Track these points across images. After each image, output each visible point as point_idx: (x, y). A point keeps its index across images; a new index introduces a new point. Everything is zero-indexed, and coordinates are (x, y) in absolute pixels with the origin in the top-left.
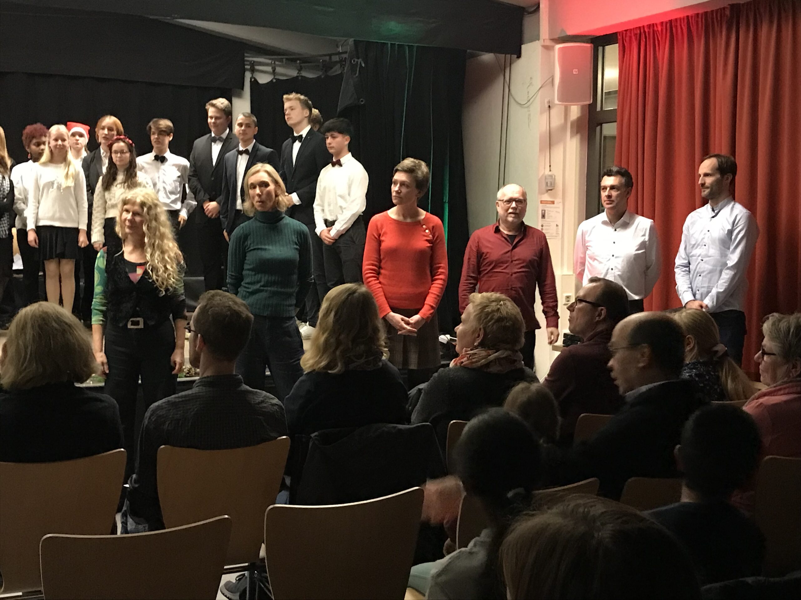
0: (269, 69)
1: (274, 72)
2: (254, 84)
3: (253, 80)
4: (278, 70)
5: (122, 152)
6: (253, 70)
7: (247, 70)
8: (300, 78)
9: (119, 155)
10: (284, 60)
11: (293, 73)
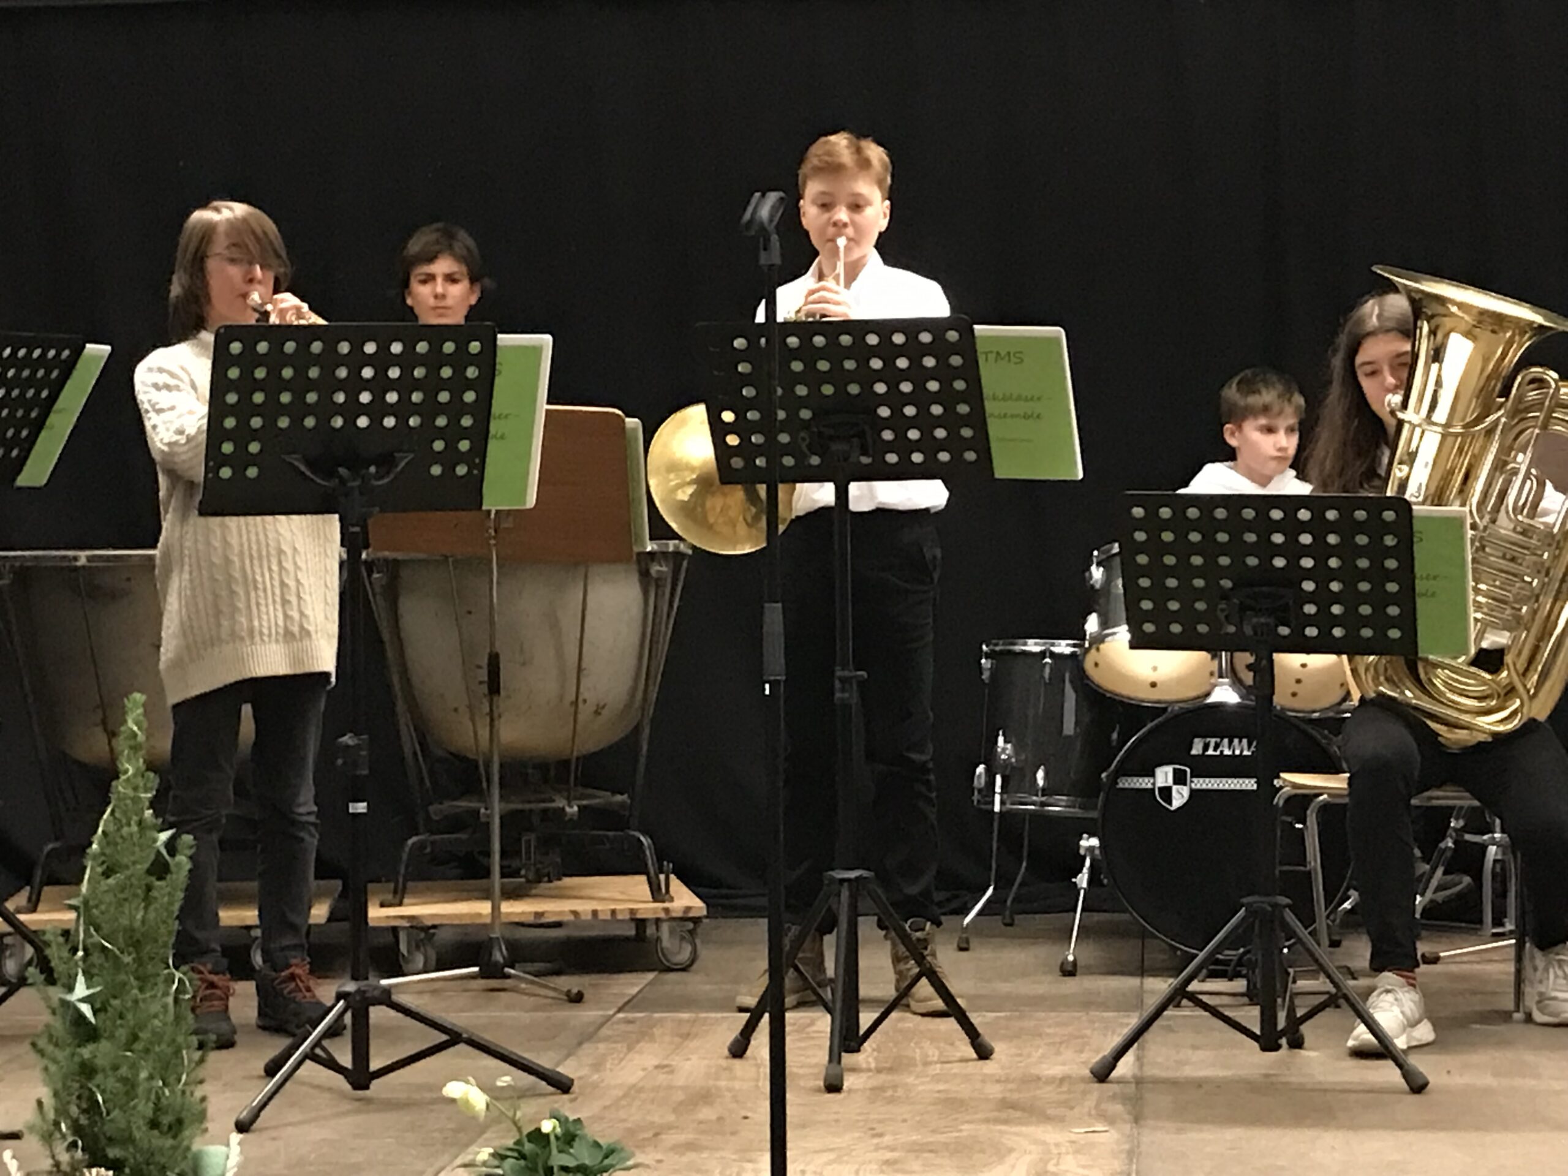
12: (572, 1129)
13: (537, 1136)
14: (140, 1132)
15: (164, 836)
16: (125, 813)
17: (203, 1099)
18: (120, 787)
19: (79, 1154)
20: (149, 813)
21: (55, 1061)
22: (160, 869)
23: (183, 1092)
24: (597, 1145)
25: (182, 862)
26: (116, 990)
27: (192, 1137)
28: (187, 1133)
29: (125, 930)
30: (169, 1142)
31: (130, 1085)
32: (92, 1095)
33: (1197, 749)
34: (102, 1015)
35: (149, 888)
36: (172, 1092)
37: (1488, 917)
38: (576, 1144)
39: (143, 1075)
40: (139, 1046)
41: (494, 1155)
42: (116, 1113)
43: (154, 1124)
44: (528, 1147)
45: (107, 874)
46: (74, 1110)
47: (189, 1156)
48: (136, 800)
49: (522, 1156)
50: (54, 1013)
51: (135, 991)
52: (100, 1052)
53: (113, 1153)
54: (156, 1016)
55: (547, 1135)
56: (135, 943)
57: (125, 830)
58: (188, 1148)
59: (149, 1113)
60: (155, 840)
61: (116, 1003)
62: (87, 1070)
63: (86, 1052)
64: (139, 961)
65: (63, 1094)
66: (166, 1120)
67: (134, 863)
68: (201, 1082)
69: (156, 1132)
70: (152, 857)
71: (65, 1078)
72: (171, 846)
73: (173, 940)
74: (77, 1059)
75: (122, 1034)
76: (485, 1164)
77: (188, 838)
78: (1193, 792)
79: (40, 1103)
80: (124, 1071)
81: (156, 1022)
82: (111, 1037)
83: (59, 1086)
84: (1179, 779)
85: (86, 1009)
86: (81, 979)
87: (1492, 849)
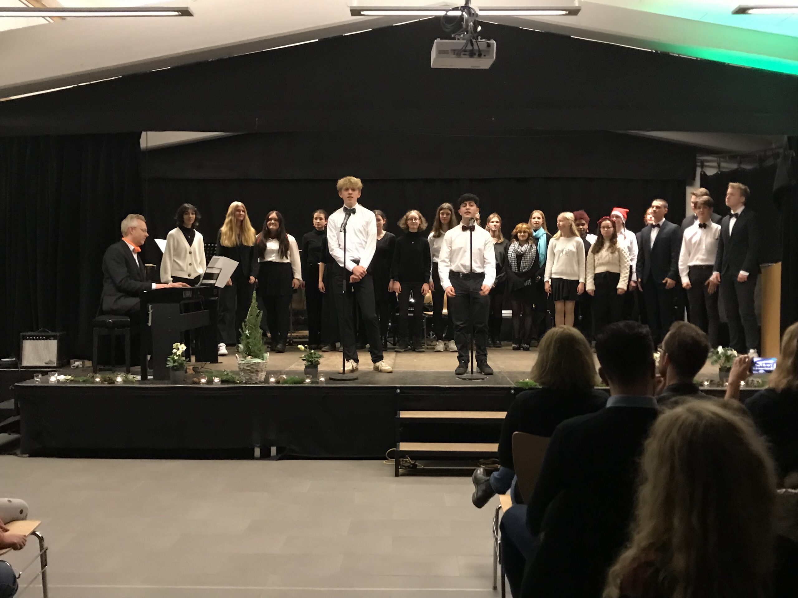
0: (715, 164)
1: (719, 166)
2: (704, 176)
3: (702, 173)
4: (723, 164)
5: (608, 227)
6: (702, 166)
7: (699, 166)
8: (740, 169)
9: (606, 229)
10: (727, 158)
11: (734, 166)
14: (255, 351)
15: (259, 310)
19: (247, 354)
20: (256, 308)
22: (258, 316)
25: (261, 314)
26: (253, 332)
28: (262, 354)
31: (255, 345)
32: (249, 346)
34: (250, 335)
35: (256, 318)
36: (260, 346)
40: (256, 339)
41: (304, 356)
42: (253, 349)
43: (258, 350)
45: (251, 316)
46: (247, 348)
48: (255, 306)
49: (308, 356)
51: (255, 332)
52: (250, 340)
53: (252, 353)
54: (257, 336)
56: (254, 325)
60: (257, 311)
61: (252, 334)
62: (248, 343)
63: (248, 340)
64: (255, 328)
65: (244, 346)
67: (254, 315)
69: (258, 354)
70: (257, 314)
71: (245, 344)
72: (259, 312)
80: (253, 343)
82: (252, 338)
85: (248, 334)
86: (247, 330)
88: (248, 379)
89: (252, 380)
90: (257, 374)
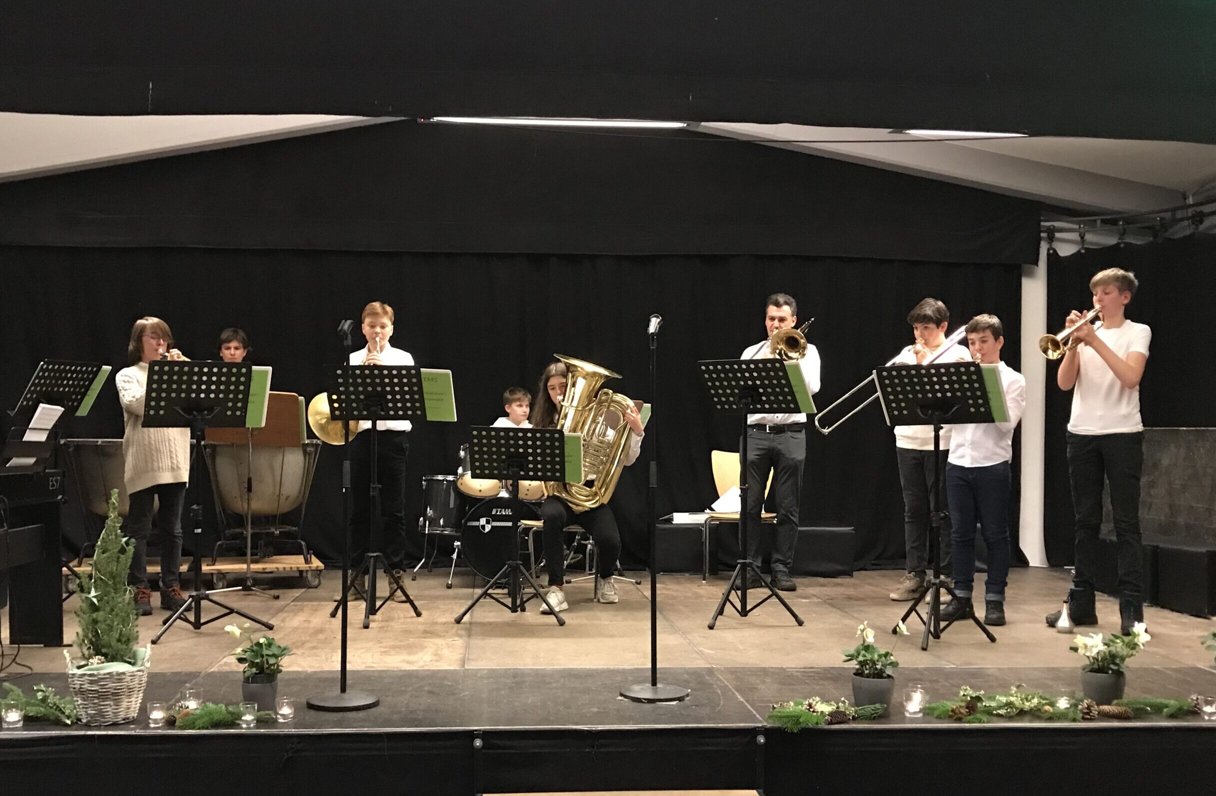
0: (1075, 236)
1: (1082, 240)
2: (1053, 257)
3: (1051, 252)
4: (1089, 237)
6: (1051, 239)
7: (1044, 238)
8: (1122, 245)
10: (1099, 222)
11: (1112, 241)
12: (270, 641)
13: (259, 645)
14: (114, 643)
15: (125, 539)
16: (110, 531)
17: (137, 632)
18: (108, 522)
19: (91, 651)
21: (83, 618)
22: (123, 551)
23: (130, 630)
24: (279, 647)
26: (106, 594)
27: (133, 645)
28: (131, 644)
29: (109, 572)
30: (124, 647)
31: (111, 628)
32: (97, 629)
33: (494, 512)
34: (100, 602)
35: (119, 558)
36: (126, 630)
37: (587, 568)
38: (272, 646)
39: (116, 623)
40: (114, 613)
41: (243, 651)
42: (105, 637)
43: (119, 640)
44: (255, 648)
45: (103, 553)
46: (90, 636)
47: (132, 652)
48: (114, 527)
49: (253, 651)
50: (83, 601)
51: (113, 594)
52: (100, 615)
53: (104, 651)
54: (120, 603)
55: (261, 644)
56: (113, 577)
57: (110, 537)
58: (131, 649)
59: (117, 636)
60: (121, 541)
61: (106, 598)
62: (95, 622)
63: (94, 615)
64: (114, 583)
65: (86, 630)
66: (124, 639)
67: (113, 549)
68: (137, 626)
69: (119, 644)
70: (120, 547)
71: (87, 625)
73: (127, 576)
74: (91, 618)
75: (108, 609)
76: (239, 654)
77: (133, 540)
78: (492, 527)
79: (77, 633)
80: (108, 622)
81: (120, 605)
82: (104, 610)
83: (85, 627)
84: (488, 522)
85: (95, 600)
86: (93, 589)
87: (589, 546)
88: (92, 716)
89: (103, 716)
90: (117, 703)
